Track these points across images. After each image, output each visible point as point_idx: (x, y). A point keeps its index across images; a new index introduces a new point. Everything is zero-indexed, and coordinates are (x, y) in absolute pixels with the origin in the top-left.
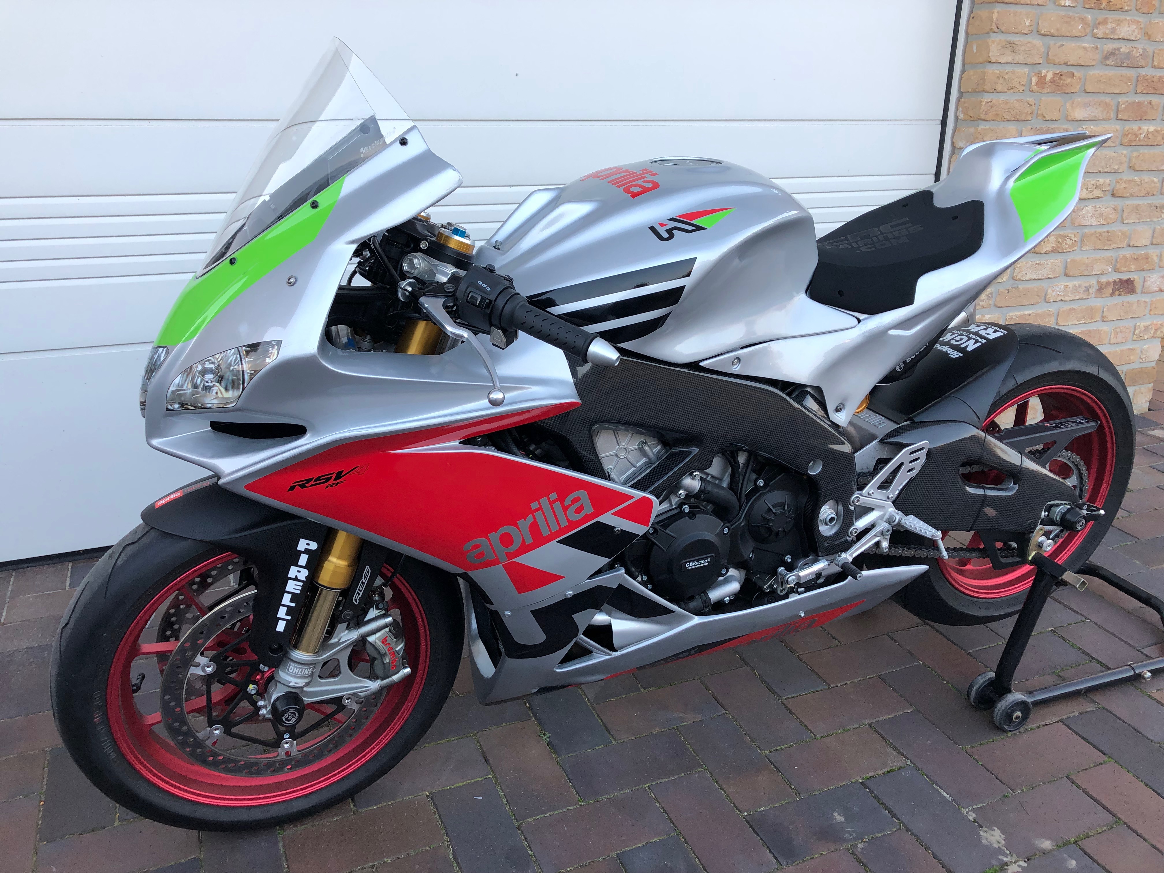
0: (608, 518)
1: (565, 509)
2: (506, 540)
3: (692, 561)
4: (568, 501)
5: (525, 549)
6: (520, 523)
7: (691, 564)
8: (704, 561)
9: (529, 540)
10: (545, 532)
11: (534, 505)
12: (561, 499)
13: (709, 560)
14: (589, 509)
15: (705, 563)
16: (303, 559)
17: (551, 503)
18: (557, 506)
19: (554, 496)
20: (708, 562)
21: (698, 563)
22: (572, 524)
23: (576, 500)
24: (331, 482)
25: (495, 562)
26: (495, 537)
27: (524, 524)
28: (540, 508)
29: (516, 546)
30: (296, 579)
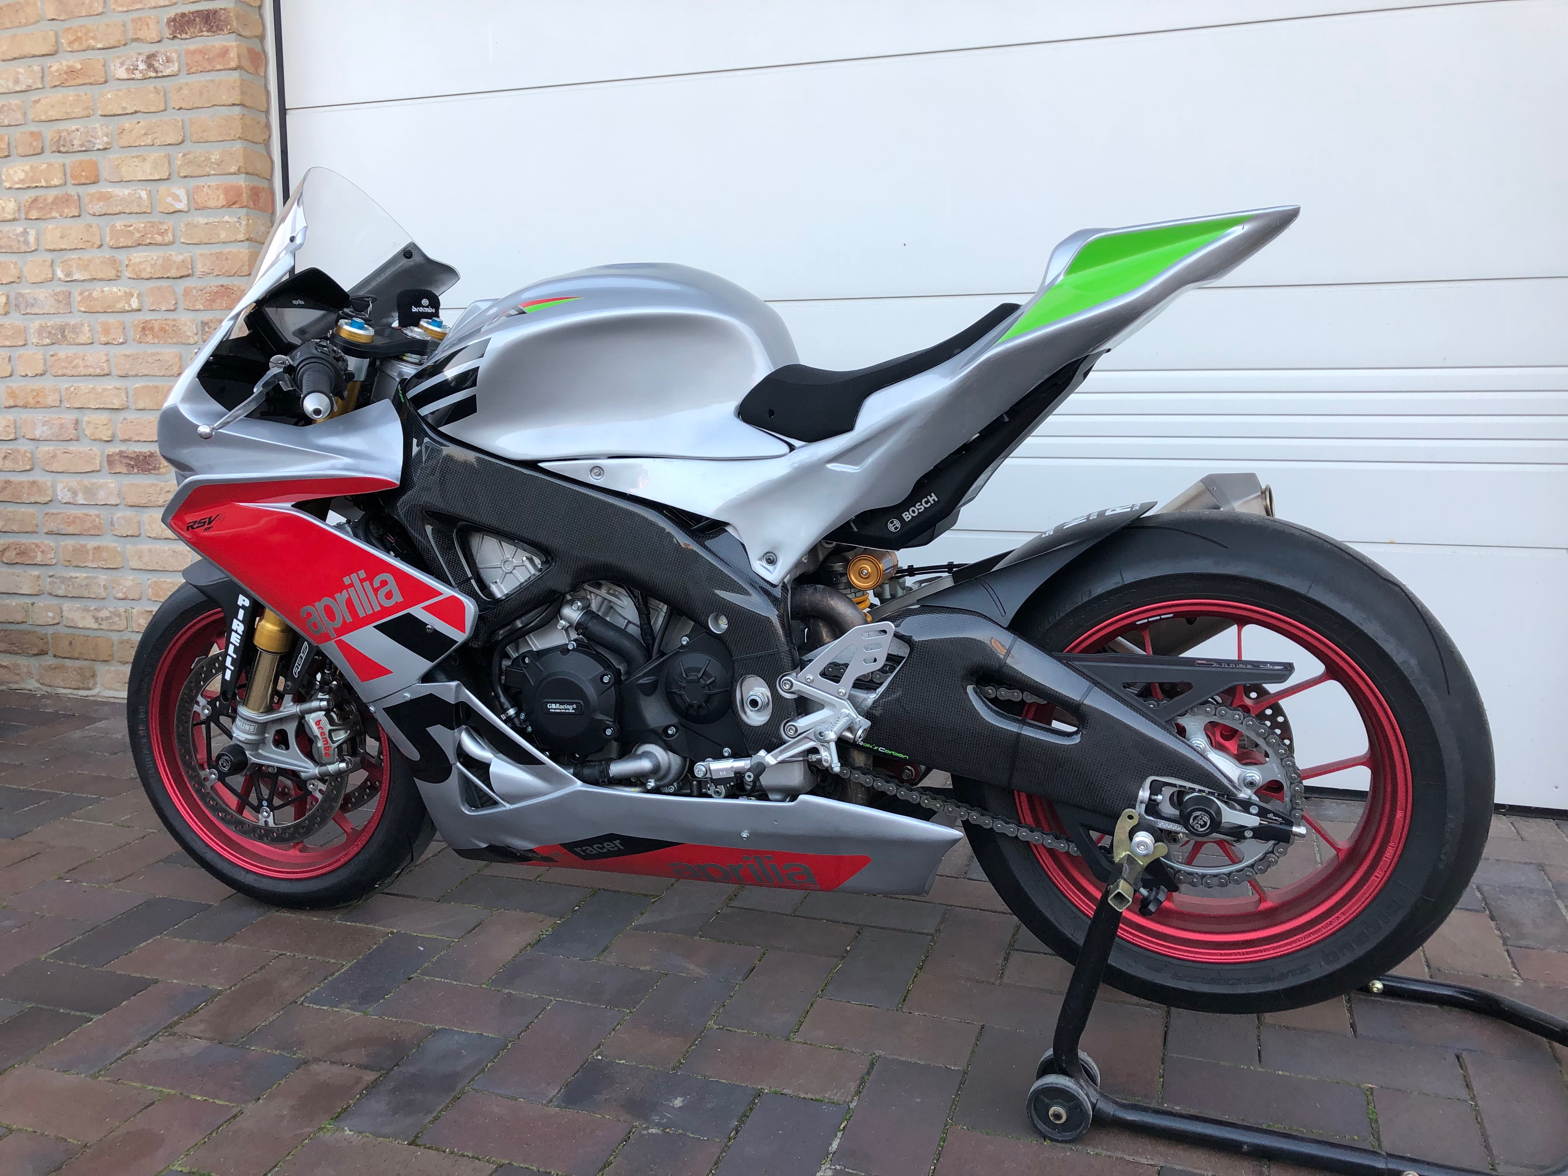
0: (418, 611)
1: (376, 590)
2: (329, 612)
3: (555, 703)
4: (377, 583)
5: (347, 628)
6: (337, 596)
7: (553, 706)
8: (568, 707)
9: (349, 619)
10: (362, 614)
11: (347, 580)
12: (370, 578)
13: (575, 706)
14: (398, 597)
15: (570, 709)
16: (241, 613)
17: (362, 581)
18: (367, 584)
19: (362, 574)
20: (573, 709)
21: (562, 707)
22: (385, 611)
23: (384, 583)
24: (206, 526)
25: (327, 637)
26: (320, 605)
27: (342, 597)
28: (352, 585)
29: (338, 623)
30: (236, 632)
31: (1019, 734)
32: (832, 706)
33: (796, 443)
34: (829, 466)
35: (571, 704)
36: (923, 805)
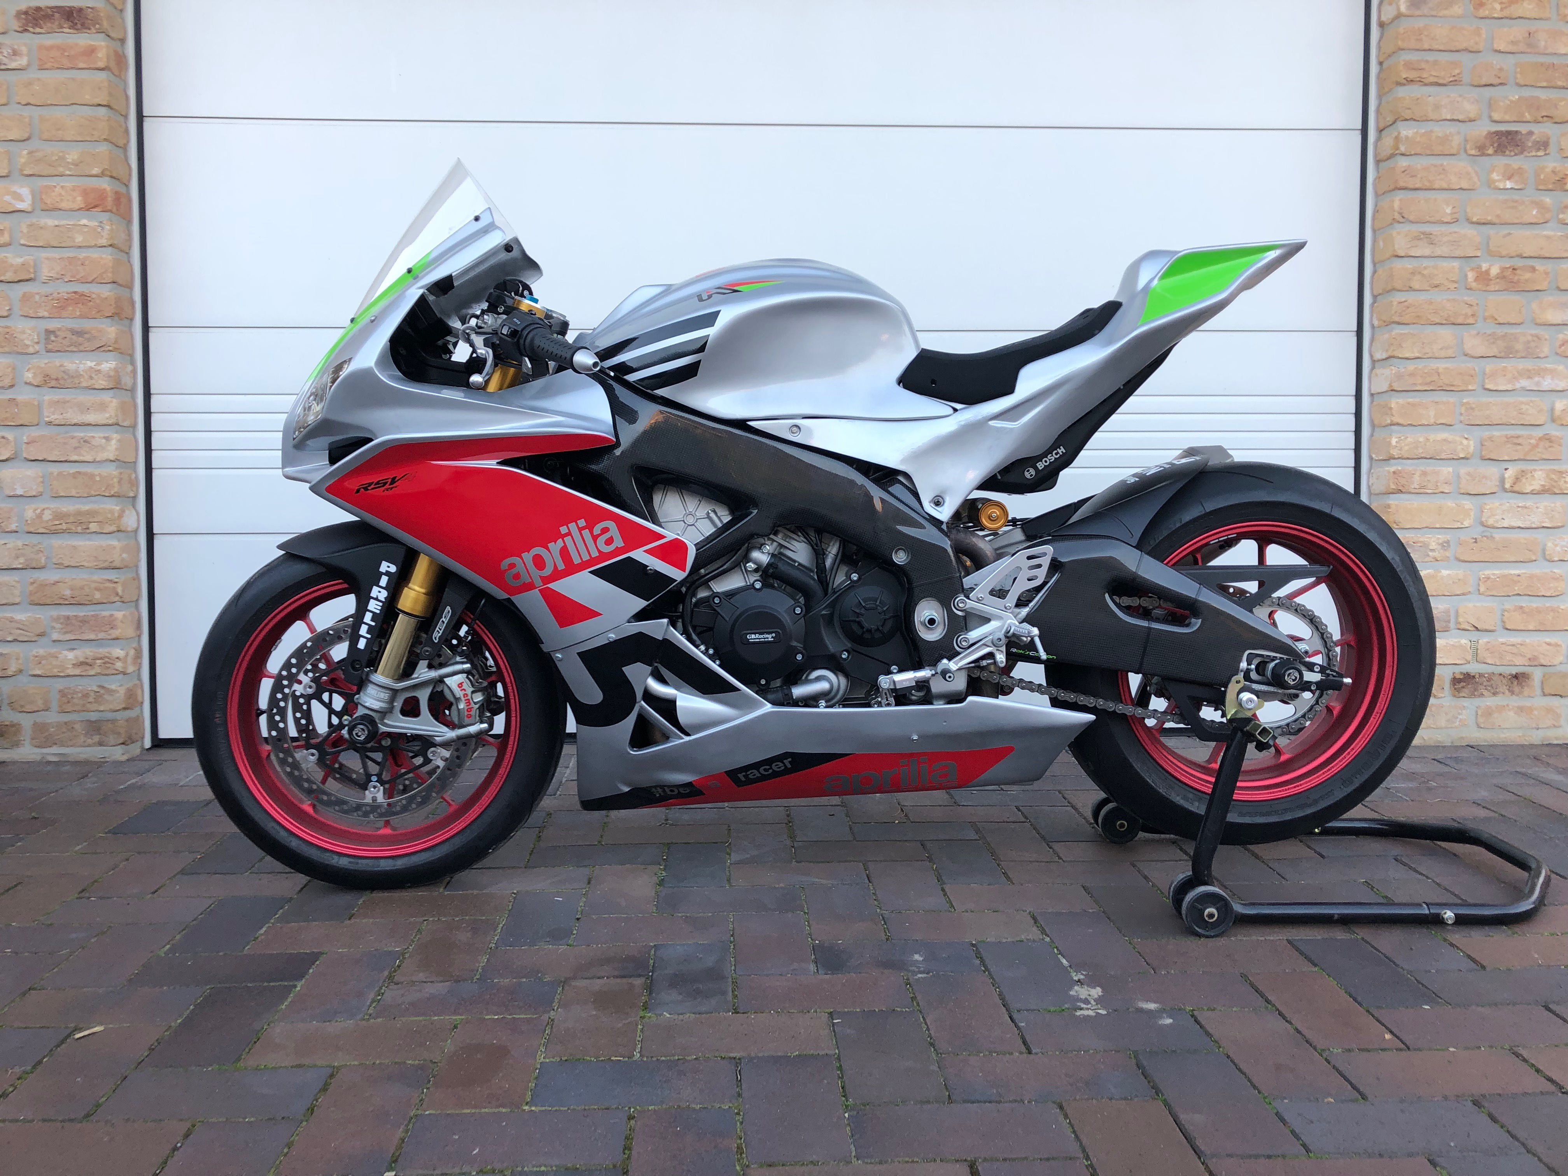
0: (640, 555)
1: (595, 538)
2: (539, 562)
3: (755, 634)
4: (597, 530)
5: (557, 575)
6: (551, 545)
7: (753, 636)
8: (768, 636)
9: (561, 566)
10: (577, 560)
11: (563, 530)
12: (590, 527)
13: (774, 635)
14: (619, 542)
15: (770, 637)
16: (384, 581)
17: (580, 529)
18: (586, 533)
19: (582, 523)
20: (772, 637)
21: (762, 636)
22: (603, 556)
23: (605, 530)
24: (387, 486)
25: (530, 587)
26: (528, 557)
27: (555, 547)
28: (569, 534)
29: (548, 571)
30: (377, 599)
31: (1150, 629)
32: (999, 618)
33: (958, 406)
34: (991, 423)
35: (771, 633)
36: (1059, 698)
